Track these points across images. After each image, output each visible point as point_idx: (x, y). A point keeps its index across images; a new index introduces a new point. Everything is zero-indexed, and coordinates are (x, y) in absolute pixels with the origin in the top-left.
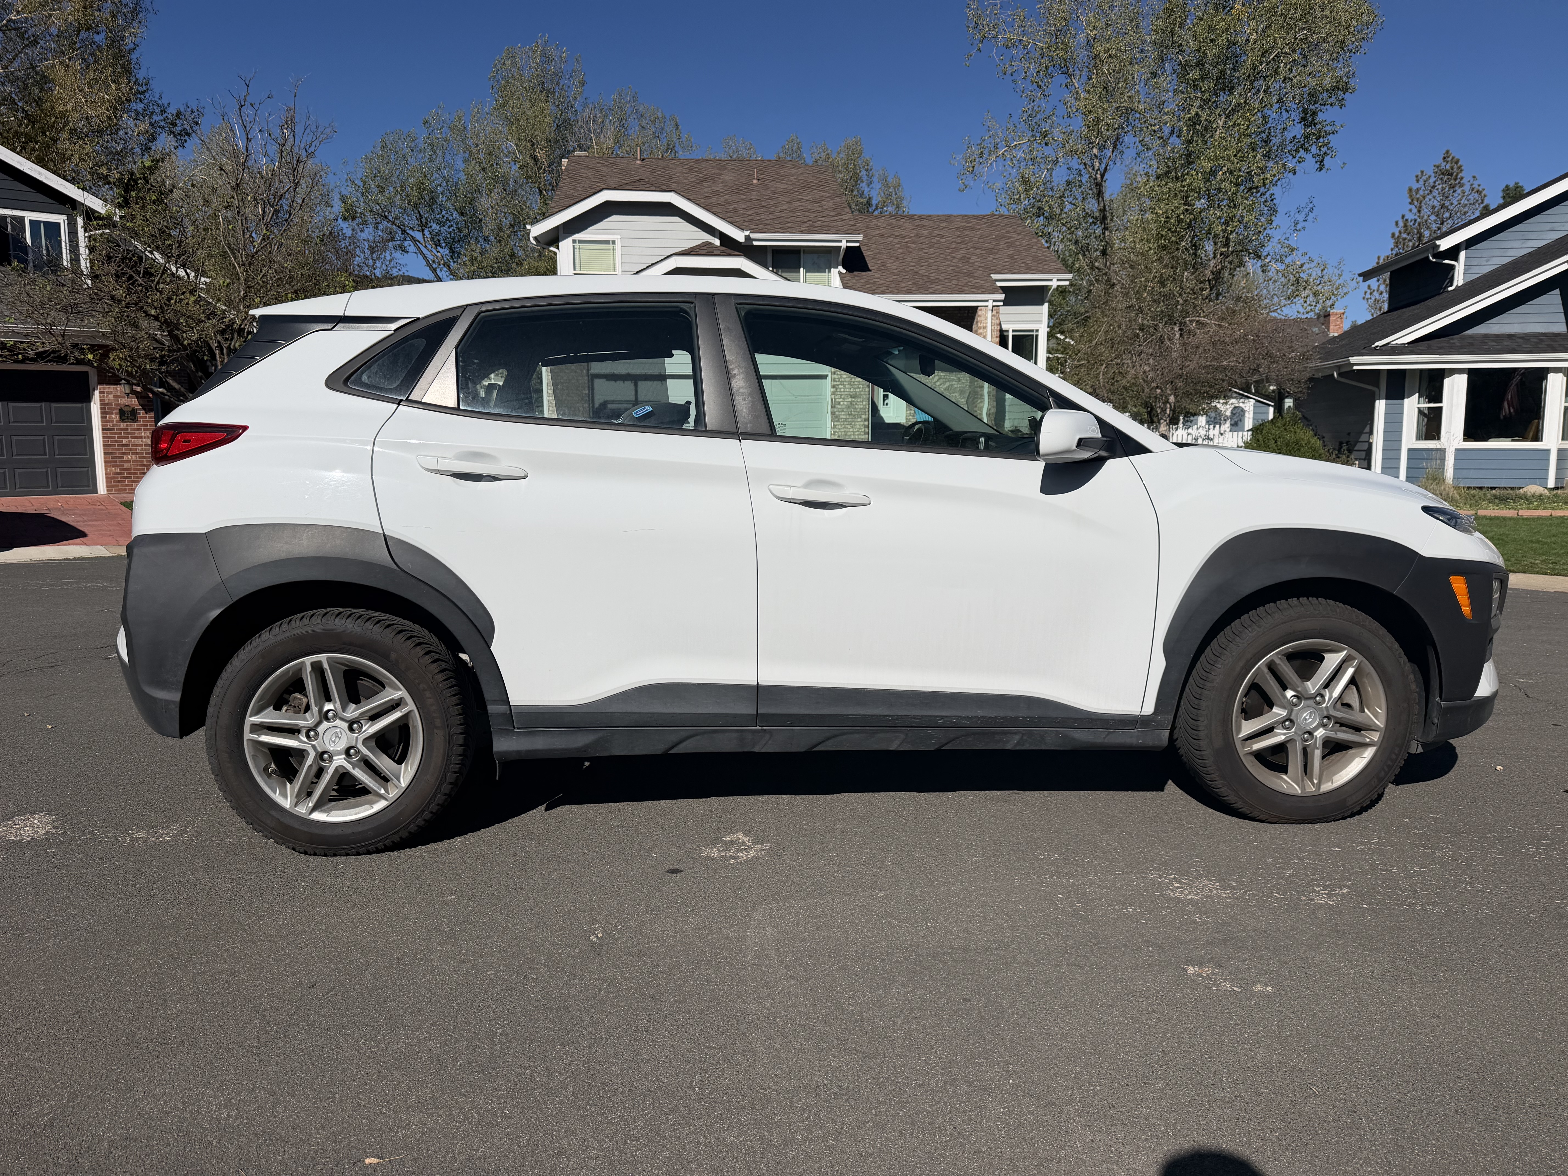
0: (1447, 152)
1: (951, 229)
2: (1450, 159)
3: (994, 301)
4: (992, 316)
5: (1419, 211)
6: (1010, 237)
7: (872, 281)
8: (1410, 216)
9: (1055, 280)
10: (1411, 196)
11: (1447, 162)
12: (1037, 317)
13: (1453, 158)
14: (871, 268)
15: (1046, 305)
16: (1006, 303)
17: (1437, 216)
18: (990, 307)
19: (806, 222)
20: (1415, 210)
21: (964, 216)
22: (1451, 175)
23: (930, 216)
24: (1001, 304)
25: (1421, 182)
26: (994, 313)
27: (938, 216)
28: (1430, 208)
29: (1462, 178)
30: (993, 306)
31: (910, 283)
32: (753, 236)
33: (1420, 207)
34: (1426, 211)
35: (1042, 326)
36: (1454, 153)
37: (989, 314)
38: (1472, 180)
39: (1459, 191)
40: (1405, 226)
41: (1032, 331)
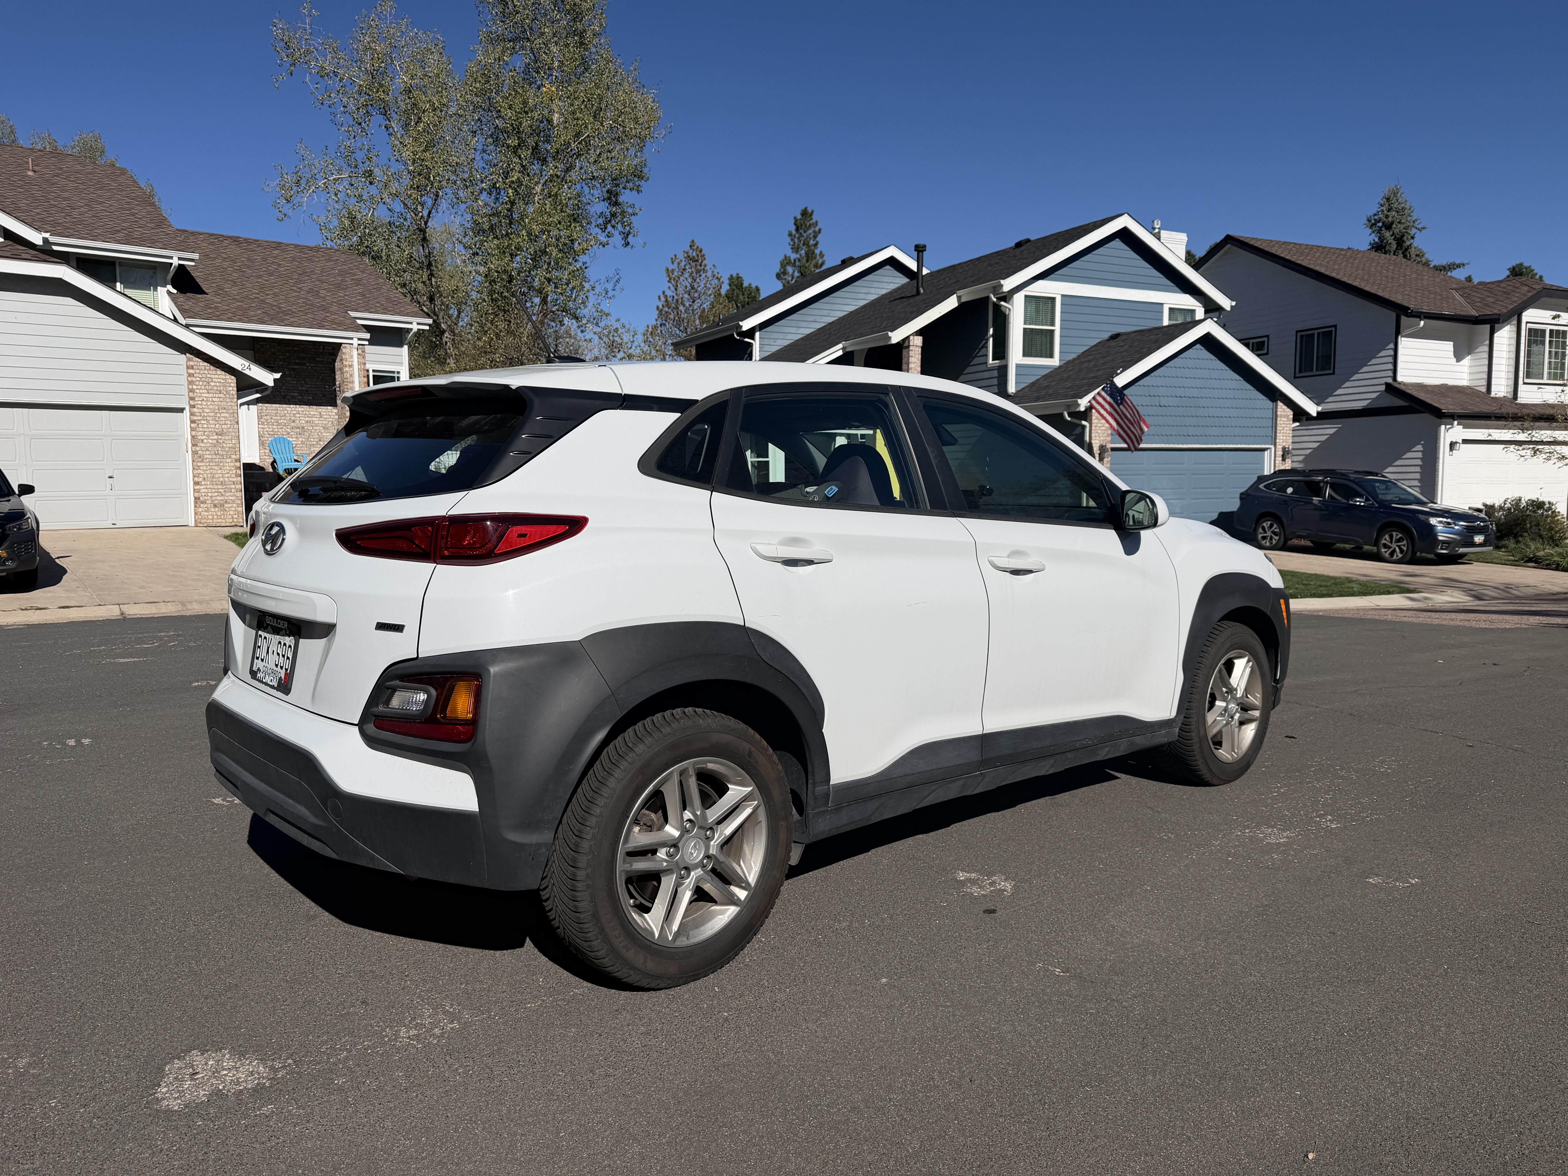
0: (693, 241)
1: (286, 258)
2: (695, 247)
3: (359, 339)
4: (359, 354)
5: (676, 289)
6: (355, 275)
7: (213, 306)
8: (669, 293)
9: (415, 324)
10: (669, 275)
11: (694, 250)
12: (396, 359)
13: (697, 247)
14: (206, 291)
15: (406, 347)
16: (372, 342)
17: (689, 295)
18: (355, 345)
19: (119, 231)
20: (673, 288)
21: (297, 246)
22: (697, 261)
23: (258, 241)
24: (367, 343)
25: (676, 264)
26: (360, 351)
27: (266, 242)
28: (684, 288)
29: (705, 266)
30: (359, 345)
31: (259, 312)
32: (53, 239)
33: (677, 286)
34: (681, 290)
35: (403, 368)
36: (698, 243)
37: (355, 353)
38: (712, 268)
39: (703, 276)
40: (667, 301)
41: (394, 372)
